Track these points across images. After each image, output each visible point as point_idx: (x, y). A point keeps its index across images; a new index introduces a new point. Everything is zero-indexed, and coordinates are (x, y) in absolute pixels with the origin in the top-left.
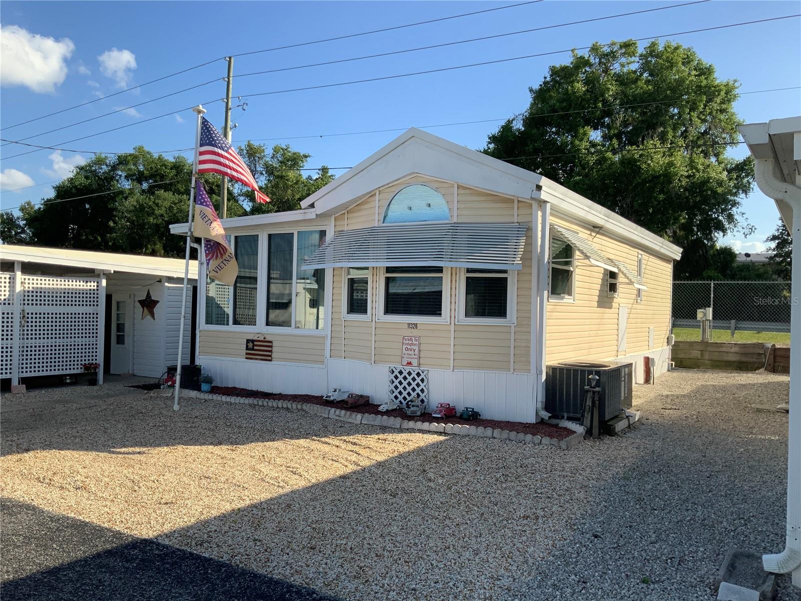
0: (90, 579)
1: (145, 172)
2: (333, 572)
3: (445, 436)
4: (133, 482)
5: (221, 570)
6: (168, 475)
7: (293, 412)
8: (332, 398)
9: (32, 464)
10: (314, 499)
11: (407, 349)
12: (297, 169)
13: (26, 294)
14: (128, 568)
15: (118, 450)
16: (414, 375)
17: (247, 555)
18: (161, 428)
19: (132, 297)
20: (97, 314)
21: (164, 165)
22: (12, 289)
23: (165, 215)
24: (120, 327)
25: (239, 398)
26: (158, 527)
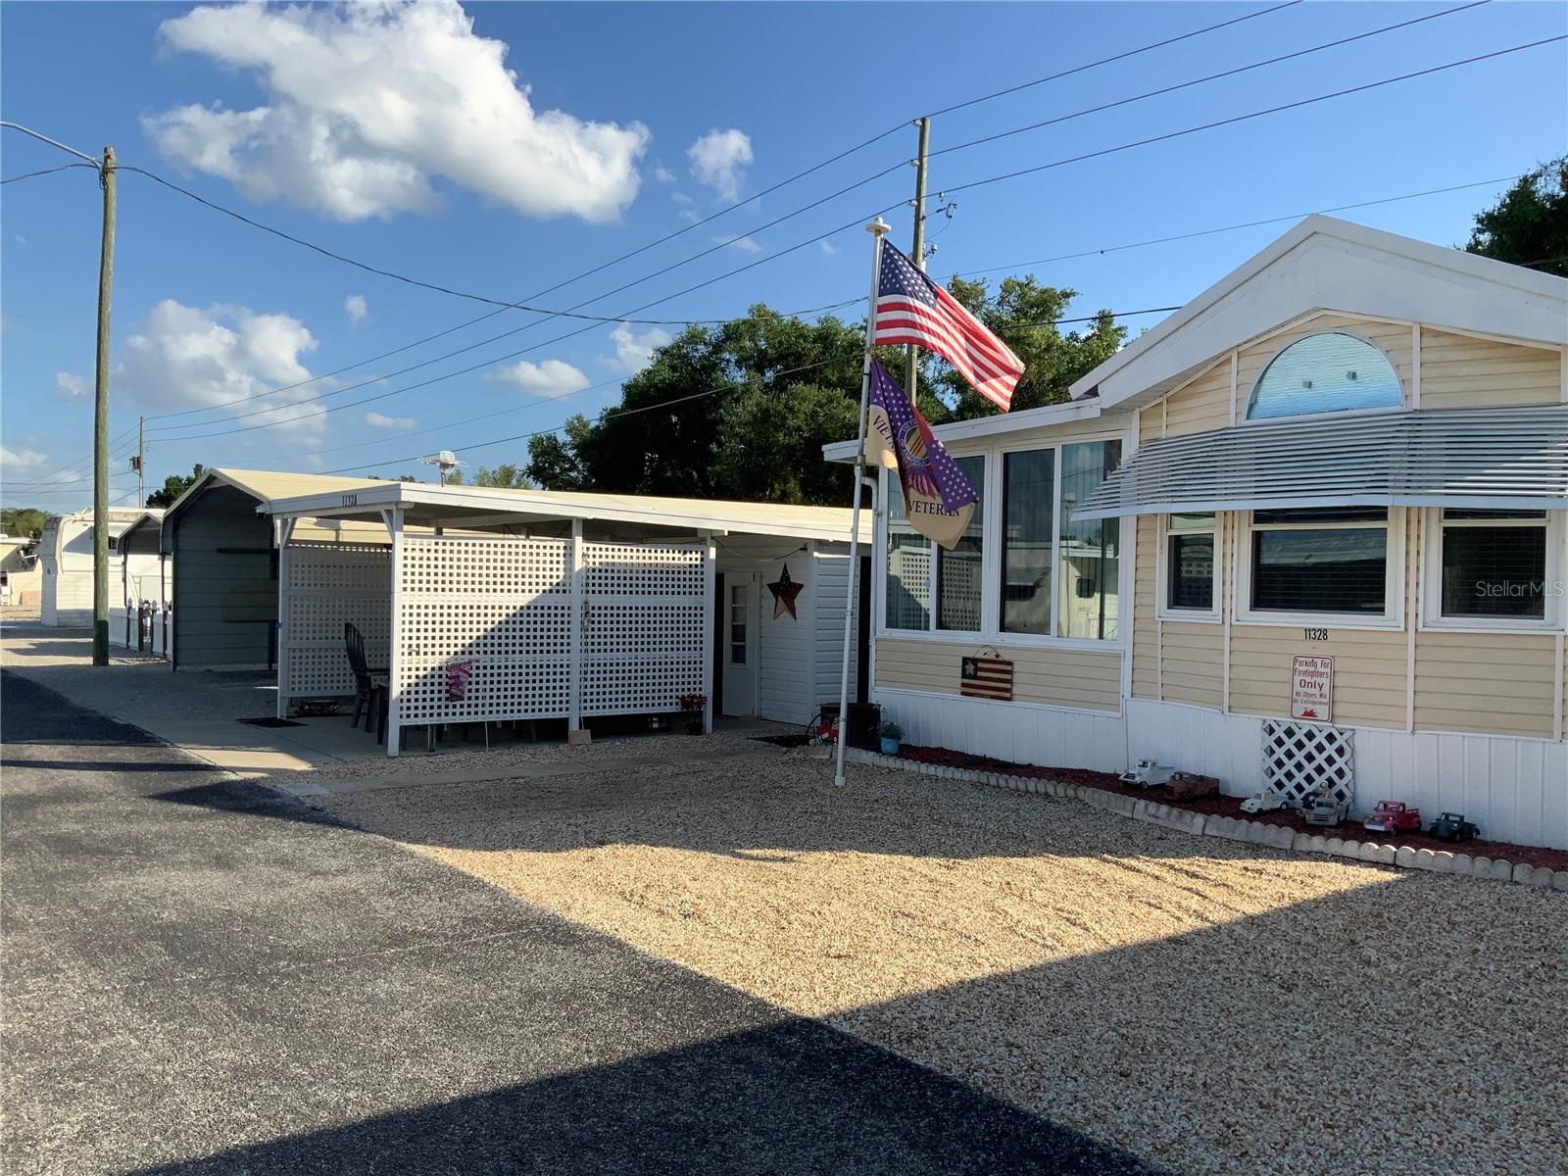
0: (722, 1080)
1: (770, 351)
2: (1170, 1128)
3: (1396, 872)
4: (778, 911)
5: (950, 1094)
6: (837, 905)
7: (1059, 803)
8: (1138, 779)
9: (611, 868)
10: (1119, 978)
11: (1304, 684)
12: (1050, 323)
13: (591, 574)
14: (783, 1069)
15: (747, 852)
16: (1320, 738)
17: (997, 1072)
18: (816, 818)
19: (758, 578)
20: (702, 609)
21: (802, 336)
22: (568, 566)
23: (804, 428)
24: (739, 633)
25: (952, 768)
26: (828, 999)
